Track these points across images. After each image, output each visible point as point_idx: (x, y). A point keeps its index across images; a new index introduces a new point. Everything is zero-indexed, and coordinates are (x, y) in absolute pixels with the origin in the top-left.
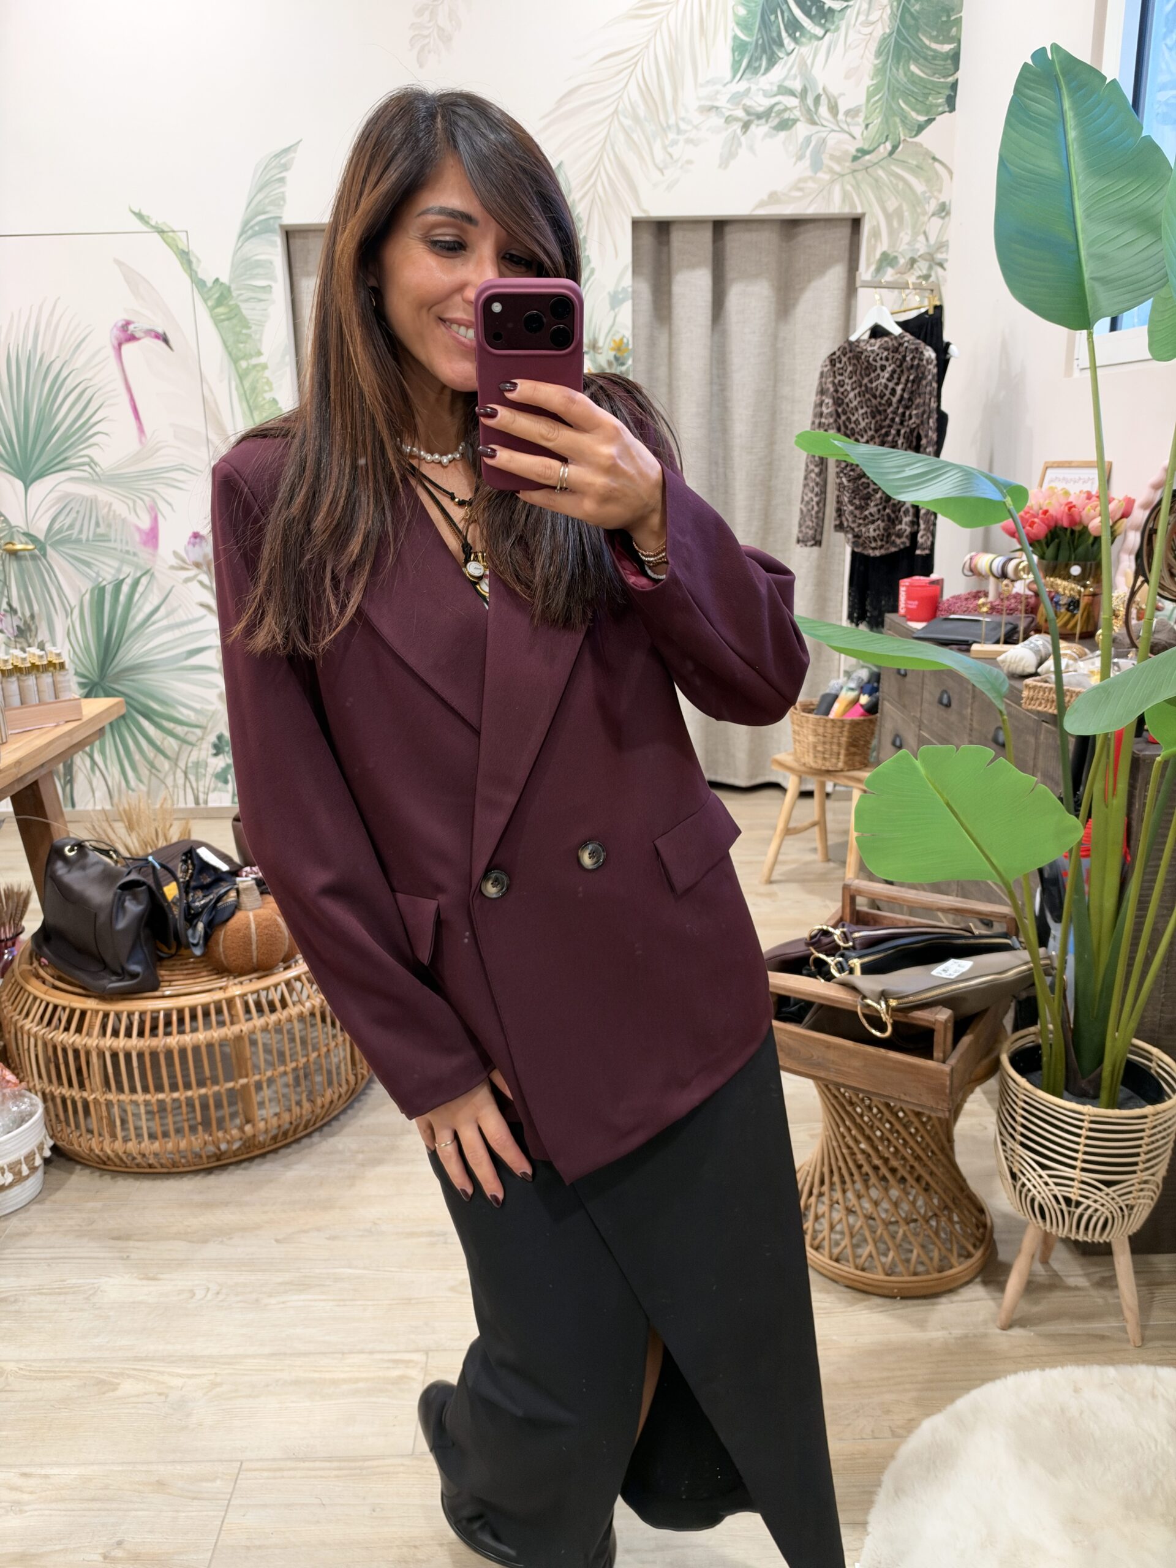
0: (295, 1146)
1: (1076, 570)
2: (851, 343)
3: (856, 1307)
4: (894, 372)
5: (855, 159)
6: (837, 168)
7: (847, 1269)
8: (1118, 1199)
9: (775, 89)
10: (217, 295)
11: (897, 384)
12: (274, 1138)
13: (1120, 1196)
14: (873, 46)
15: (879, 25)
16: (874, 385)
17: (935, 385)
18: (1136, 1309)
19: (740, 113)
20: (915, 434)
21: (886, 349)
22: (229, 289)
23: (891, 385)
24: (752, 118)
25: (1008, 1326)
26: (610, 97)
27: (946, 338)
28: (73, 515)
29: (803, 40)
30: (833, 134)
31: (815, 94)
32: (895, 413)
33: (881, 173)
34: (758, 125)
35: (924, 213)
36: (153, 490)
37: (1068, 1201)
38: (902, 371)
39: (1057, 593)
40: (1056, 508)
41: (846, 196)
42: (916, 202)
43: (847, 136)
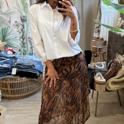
36: (10, 15)
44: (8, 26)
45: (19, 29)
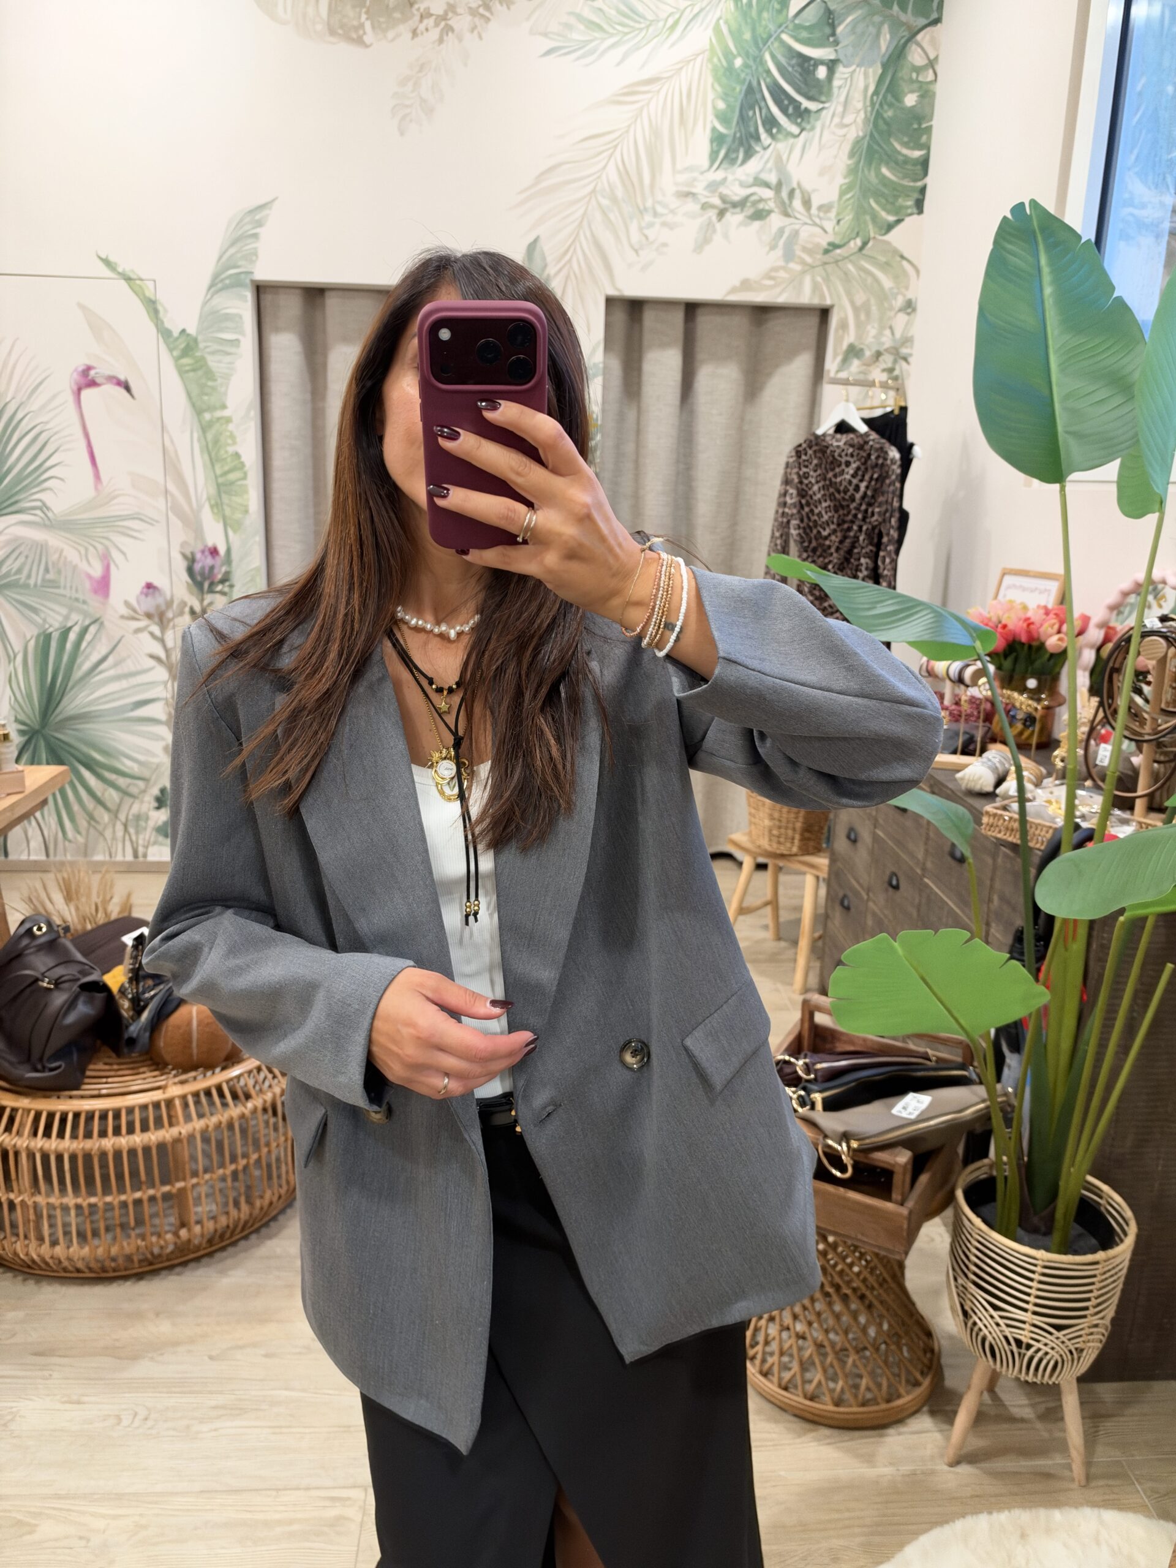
0: (231, 1250)
1: (1032, 683)
2: (817, 437)
3: (804, 1439)
4: (858, 469)
5: (826, 252)
6: (808, 260)
7: (796, 1399)
8: (1068, 1343)
9: (751, 180)
10: (183, 346)
11: (861, 481)
12: (210, 1242)
13: (1070, 1340)
14: (847, 147)
15: (853, 128)
16: (838, 480)
17: (898, 485)
18: (1082, 1449)
19: (716, 201)
20: (876, 531)
21: (852, 446)
22: (195, 340)
23: (855, 481)
24: (727, 206)
25: (956, 1463)
26: (589, 176)
27: (911, 437)
28: (21, 559)
29: (780, 136)
30: (806, 227)
31: (789, 189)
32: (858, 509)
33: (850, 267)
34: (733, 213)
35: (891, 308)
36: (107, 539)
37: (1019, 1343)
38: (866, 469)
39: (1014, 706)
40: (1013, 622)
41: (816, 287)
42: (883, 297)
43: (818, 230)
44: (85, 614)
45: (170, 644)
